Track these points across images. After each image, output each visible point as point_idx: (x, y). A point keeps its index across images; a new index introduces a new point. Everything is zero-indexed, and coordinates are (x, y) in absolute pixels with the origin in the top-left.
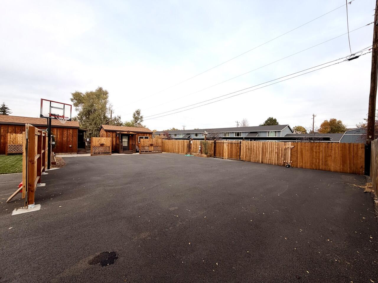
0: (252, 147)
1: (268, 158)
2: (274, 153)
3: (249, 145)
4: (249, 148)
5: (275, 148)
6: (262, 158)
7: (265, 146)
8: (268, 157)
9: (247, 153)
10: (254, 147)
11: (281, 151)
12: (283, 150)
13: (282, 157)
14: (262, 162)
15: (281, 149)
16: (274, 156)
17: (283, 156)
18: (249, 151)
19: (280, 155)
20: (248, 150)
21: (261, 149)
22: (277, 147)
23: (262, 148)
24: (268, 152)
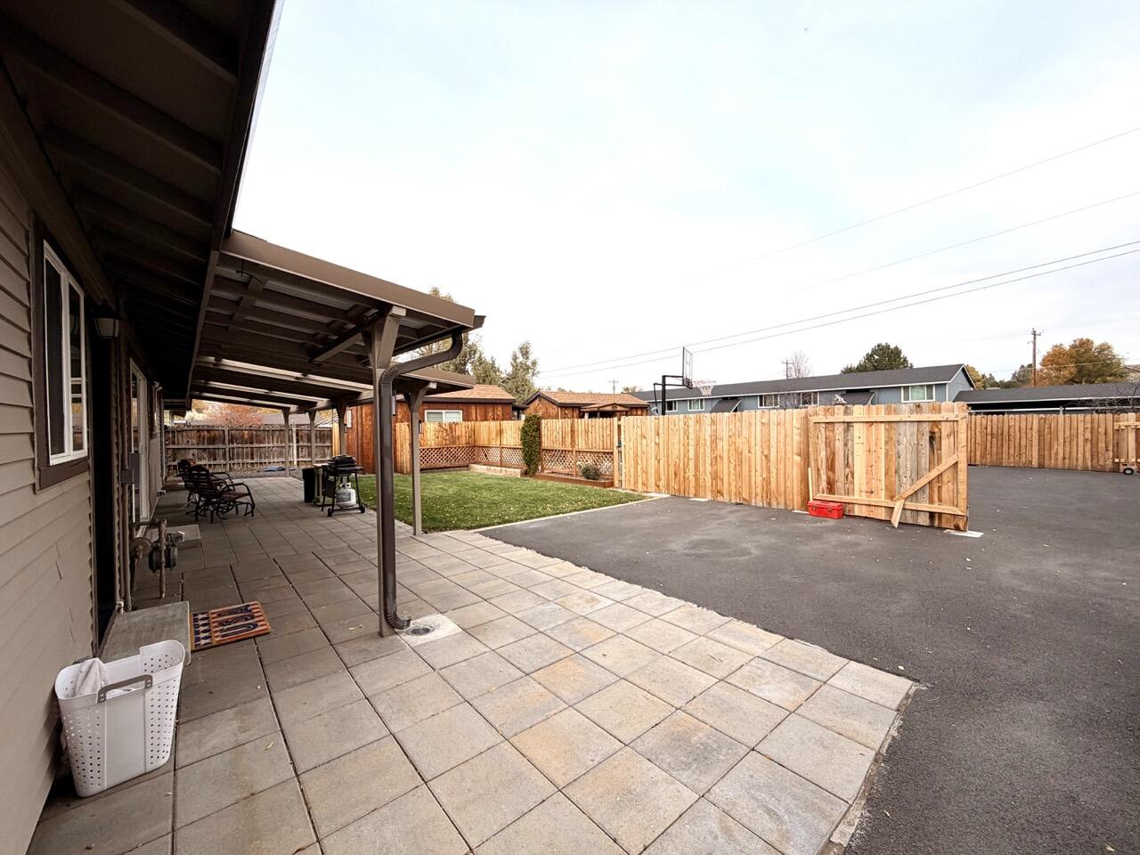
0: (1006, 428)
1: (1061, 455)
2: (1081, 443)
3: (995, 427)
4: (995, 432)
5: (1081, 429)
6: (1041, 456)
7: (1047, 426)
8: (1061, 451)
9: (989, 444)
10: (1012, 429)
11: (1102, 437)
12: (1110, 432)
13: (1107, 450)
14: (1041, 466)
15: (1102, 430)
16: (1081, 449)
17: (1111, 448)
18: (994, 440)
19: (1102, 445)
20: (989, 437)
21: (1035, 435)
22: (1089, 426)
23: (1039, 431)
24: (1061, 440)
